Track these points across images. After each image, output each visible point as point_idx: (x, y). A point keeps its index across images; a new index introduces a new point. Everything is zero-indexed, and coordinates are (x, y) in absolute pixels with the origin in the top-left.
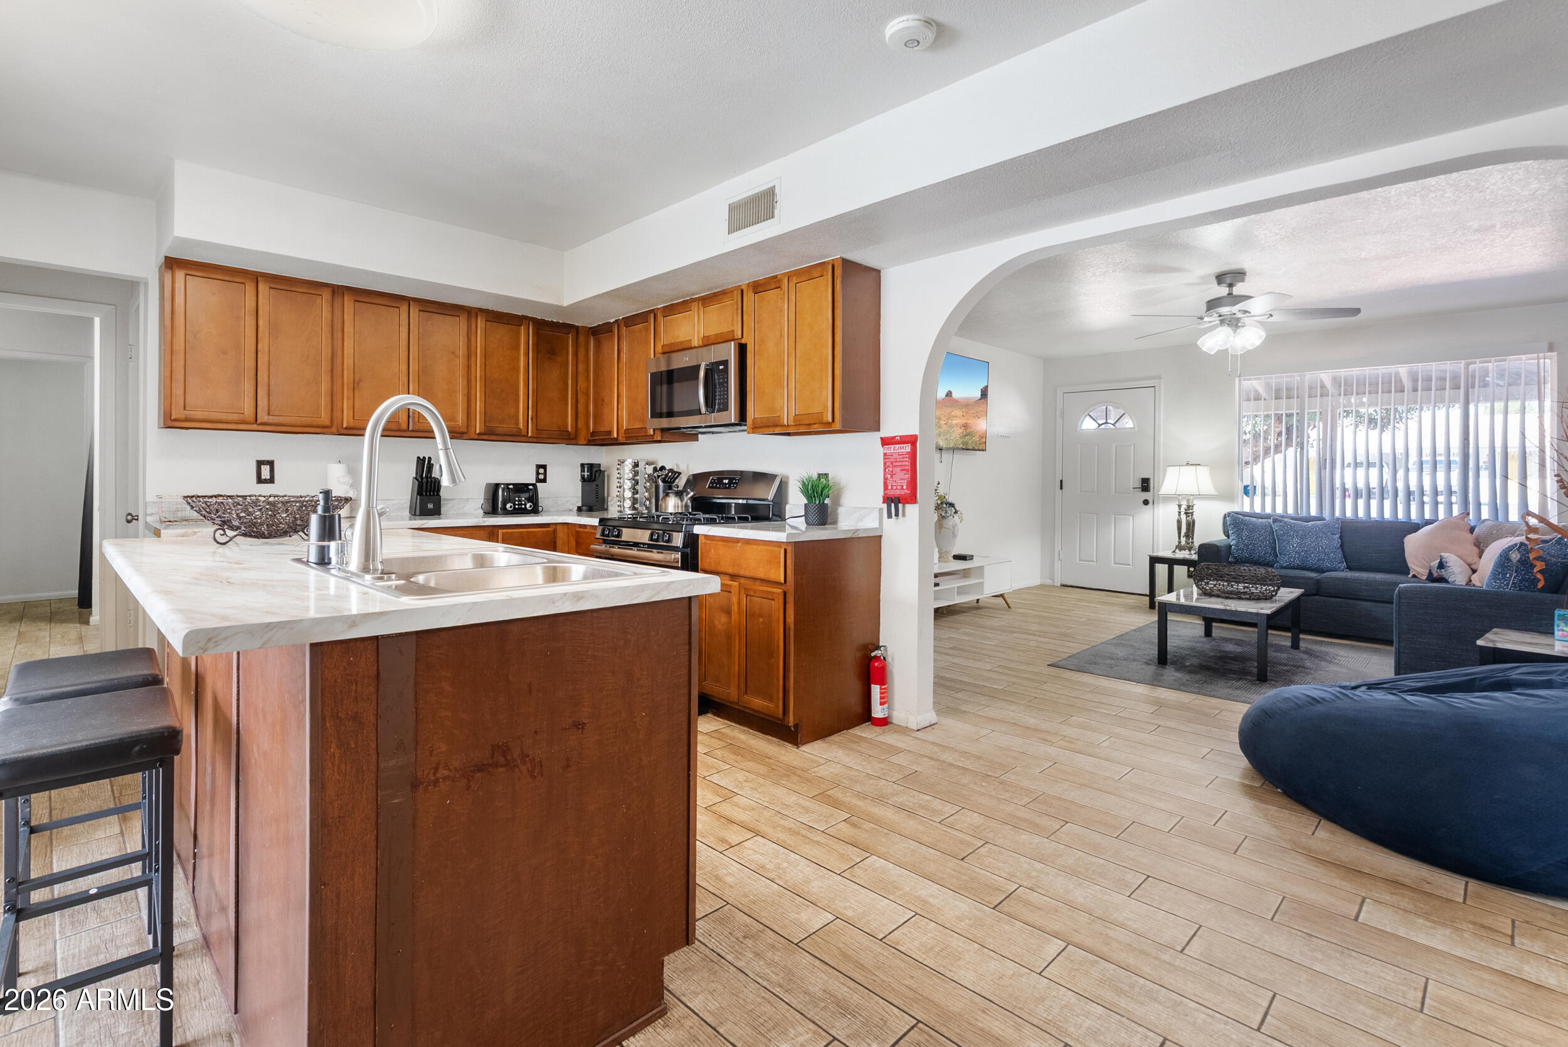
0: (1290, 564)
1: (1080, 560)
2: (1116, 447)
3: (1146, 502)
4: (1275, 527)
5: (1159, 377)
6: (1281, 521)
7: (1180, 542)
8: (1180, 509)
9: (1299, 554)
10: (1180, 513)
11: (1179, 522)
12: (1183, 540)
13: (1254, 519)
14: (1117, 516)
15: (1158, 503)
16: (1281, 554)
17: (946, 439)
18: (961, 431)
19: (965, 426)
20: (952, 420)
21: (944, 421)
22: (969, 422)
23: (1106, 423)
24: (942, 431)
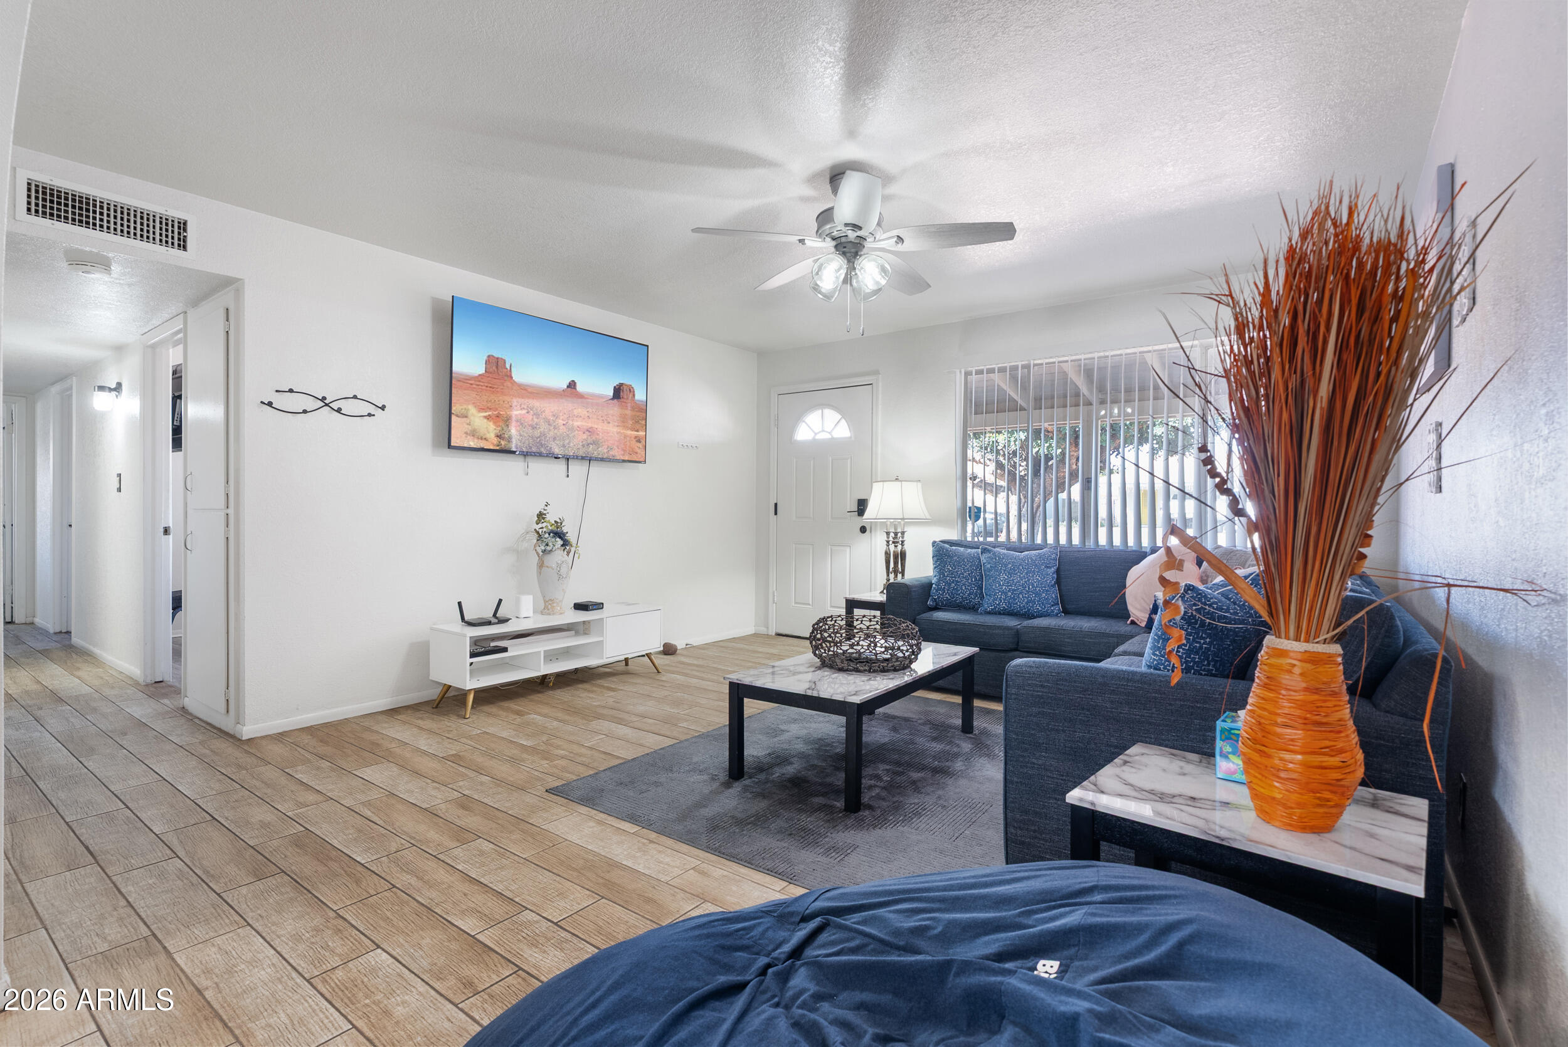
0: (995, 608)
1: (796, 603)
2: (832, 460)
3: (863, 530)
4: (984, 558)
5: (876, 373)
6: (989, 551)
7: (886, 582)
8: (888, 538)
9: (1006, 594)
10: (888, 542)
11: (888, 554)
12: (891, 577)
13: (962, 549)
14: (834, 548)
15: (876, 530)
16: (986, 594)
17: (564, 446)
18: (585, 436)
19: (590, 431)
20: (572, 420)
21: (563, 420)
22: (596, 426)
23: (823, 431)
24: (558, 434)
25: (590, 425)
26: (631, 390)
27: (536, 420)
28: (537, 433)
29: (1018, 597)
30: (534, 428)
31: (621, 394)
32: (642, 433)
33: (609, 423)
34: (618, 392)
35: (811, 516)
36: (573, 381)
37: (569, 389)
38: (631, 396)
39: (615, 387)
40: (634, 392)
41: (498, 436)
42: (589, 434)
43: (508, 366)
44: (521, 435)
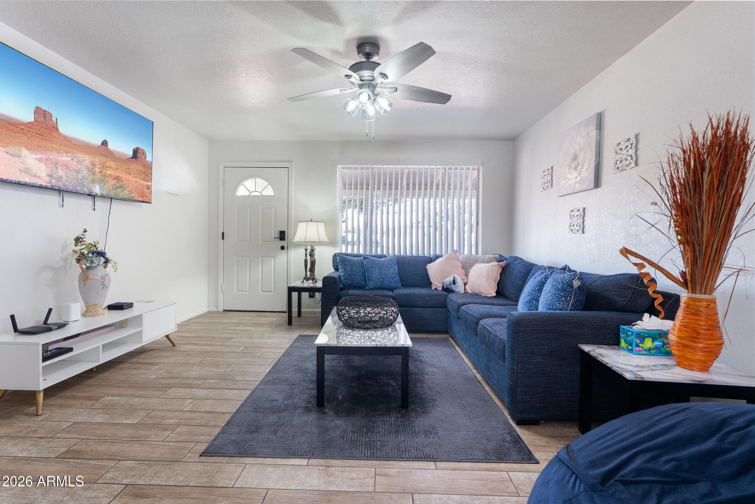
0: (375, 286)
1: (237, 291)
2: (262, 209)
3: (283, 248)
4: (365, 262)
5: (291, 161)
6: (368, 258)
7: (306, 275)
8: (306, 252)
9: (379, 279)
10: (306, 254)
11: (306, 261)
12: (308, 273)
13: (353, 257)
14: (263, 258)
15: (291, 248)
16: (369, 280)
18: (114, 182)
19: (117, 178)
20: (106, 170)
21: (99, 169)
22: (122, 176)
23: (256, 191)
24: (96, 179)
25: (117, 174)
26: (144, 153)
27: (79, 166)
28: (80, 176)
29: (385, 280)
30: (78, 172)
31: (138, 155)
32: (150, 183)
33: (130, 174)
34: (136, 152)
35: (248, 240)
36: (105, 140)
37: (103, 146)
38: (144, 157)
39: (134, 149)
40: (146, 155)
41: (50, 176)
42: (117, 181)
43: (54, 120)
44: (67, 177)
